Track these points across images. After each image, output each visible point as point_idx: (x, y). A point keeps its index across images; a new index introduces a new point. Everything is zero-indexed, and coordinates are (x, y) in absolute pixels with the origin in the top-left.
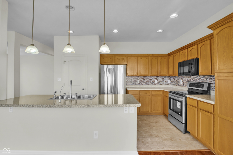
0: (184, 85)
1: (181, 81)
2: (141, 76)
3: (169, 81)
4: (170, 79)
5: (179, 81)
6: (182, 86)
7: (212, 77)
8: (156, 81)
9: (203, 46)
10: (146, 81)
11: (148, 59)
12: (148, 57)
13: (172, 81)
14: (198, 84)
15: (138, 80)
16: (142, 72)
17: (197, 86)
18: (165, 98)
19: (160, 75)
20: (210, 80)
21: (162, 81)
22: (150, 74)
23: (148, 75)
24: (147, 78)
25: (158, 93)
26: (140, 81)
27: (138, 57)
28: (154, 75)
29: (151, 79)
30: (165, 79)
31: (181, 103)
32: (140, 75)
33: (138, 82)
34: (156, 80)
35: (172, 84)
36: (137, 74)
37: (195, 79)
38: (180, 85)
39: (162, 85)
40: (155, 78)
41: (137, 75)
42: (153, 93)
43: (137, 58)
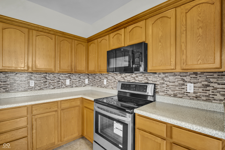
0: (110, 86)
1: (105, 81)
2: (38, 72)
3: (87, 81)
4: (88, 78)
5: (102, 80)
6: (106, 87)
7: (157, 75)
8: (68, 82)
9: (159, 21)
10: (50, 81)
11: (54, 39)
12: (53, 36)
13: (91, 80)
14: (136, 85)
15: (31, 81)
16: (41, 64)
17: (136, 89)
18: (85, 111)
19: (76, 72)
20: (153, 80)
21: (77, 80)
22: (58, 69)
23: (53, 70)
24: (51, 76)
25: (74, 104)
26: (36, 82)
27: (31, 31)
28: (65, 71)
29: (59, 78)
30: (82, 77)
31: (125, 125)
32: (34, 69)
33: (32, 83)
34: (69, 80)
35: (91, 84)
36: (28, 67)
37: (129, 78)
38: (103, 86)
39: (77, 86)
40: (67, 76)
41: (26, 68)
42: (64, 106)
43: (29, 32)
